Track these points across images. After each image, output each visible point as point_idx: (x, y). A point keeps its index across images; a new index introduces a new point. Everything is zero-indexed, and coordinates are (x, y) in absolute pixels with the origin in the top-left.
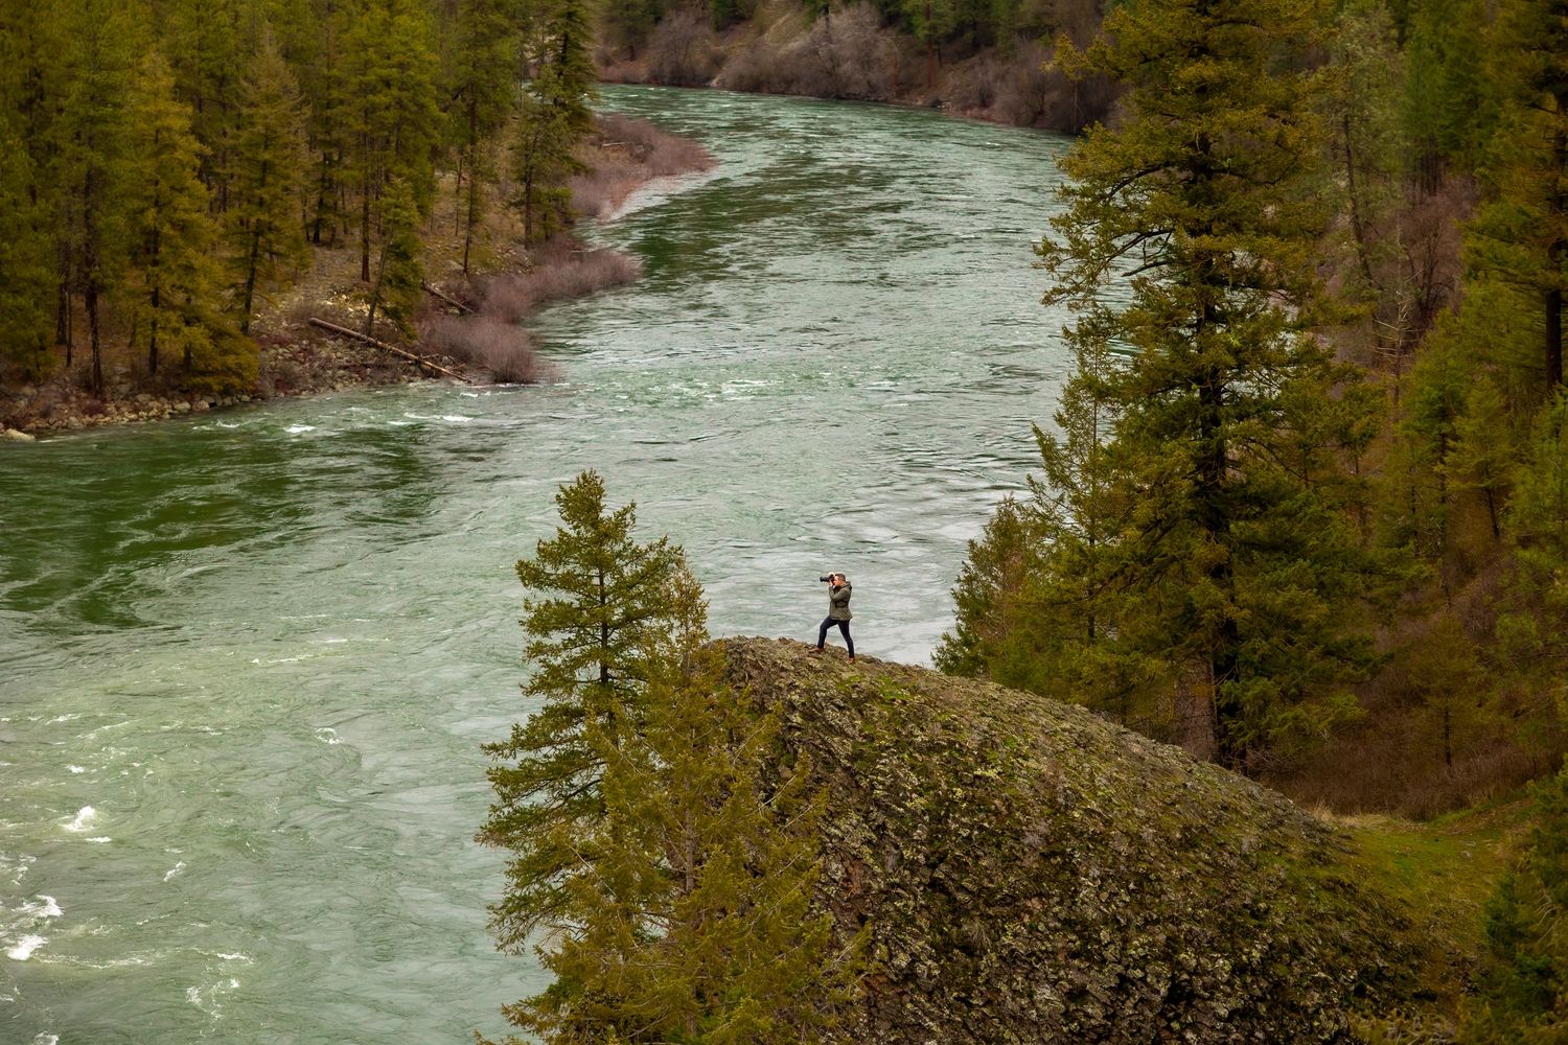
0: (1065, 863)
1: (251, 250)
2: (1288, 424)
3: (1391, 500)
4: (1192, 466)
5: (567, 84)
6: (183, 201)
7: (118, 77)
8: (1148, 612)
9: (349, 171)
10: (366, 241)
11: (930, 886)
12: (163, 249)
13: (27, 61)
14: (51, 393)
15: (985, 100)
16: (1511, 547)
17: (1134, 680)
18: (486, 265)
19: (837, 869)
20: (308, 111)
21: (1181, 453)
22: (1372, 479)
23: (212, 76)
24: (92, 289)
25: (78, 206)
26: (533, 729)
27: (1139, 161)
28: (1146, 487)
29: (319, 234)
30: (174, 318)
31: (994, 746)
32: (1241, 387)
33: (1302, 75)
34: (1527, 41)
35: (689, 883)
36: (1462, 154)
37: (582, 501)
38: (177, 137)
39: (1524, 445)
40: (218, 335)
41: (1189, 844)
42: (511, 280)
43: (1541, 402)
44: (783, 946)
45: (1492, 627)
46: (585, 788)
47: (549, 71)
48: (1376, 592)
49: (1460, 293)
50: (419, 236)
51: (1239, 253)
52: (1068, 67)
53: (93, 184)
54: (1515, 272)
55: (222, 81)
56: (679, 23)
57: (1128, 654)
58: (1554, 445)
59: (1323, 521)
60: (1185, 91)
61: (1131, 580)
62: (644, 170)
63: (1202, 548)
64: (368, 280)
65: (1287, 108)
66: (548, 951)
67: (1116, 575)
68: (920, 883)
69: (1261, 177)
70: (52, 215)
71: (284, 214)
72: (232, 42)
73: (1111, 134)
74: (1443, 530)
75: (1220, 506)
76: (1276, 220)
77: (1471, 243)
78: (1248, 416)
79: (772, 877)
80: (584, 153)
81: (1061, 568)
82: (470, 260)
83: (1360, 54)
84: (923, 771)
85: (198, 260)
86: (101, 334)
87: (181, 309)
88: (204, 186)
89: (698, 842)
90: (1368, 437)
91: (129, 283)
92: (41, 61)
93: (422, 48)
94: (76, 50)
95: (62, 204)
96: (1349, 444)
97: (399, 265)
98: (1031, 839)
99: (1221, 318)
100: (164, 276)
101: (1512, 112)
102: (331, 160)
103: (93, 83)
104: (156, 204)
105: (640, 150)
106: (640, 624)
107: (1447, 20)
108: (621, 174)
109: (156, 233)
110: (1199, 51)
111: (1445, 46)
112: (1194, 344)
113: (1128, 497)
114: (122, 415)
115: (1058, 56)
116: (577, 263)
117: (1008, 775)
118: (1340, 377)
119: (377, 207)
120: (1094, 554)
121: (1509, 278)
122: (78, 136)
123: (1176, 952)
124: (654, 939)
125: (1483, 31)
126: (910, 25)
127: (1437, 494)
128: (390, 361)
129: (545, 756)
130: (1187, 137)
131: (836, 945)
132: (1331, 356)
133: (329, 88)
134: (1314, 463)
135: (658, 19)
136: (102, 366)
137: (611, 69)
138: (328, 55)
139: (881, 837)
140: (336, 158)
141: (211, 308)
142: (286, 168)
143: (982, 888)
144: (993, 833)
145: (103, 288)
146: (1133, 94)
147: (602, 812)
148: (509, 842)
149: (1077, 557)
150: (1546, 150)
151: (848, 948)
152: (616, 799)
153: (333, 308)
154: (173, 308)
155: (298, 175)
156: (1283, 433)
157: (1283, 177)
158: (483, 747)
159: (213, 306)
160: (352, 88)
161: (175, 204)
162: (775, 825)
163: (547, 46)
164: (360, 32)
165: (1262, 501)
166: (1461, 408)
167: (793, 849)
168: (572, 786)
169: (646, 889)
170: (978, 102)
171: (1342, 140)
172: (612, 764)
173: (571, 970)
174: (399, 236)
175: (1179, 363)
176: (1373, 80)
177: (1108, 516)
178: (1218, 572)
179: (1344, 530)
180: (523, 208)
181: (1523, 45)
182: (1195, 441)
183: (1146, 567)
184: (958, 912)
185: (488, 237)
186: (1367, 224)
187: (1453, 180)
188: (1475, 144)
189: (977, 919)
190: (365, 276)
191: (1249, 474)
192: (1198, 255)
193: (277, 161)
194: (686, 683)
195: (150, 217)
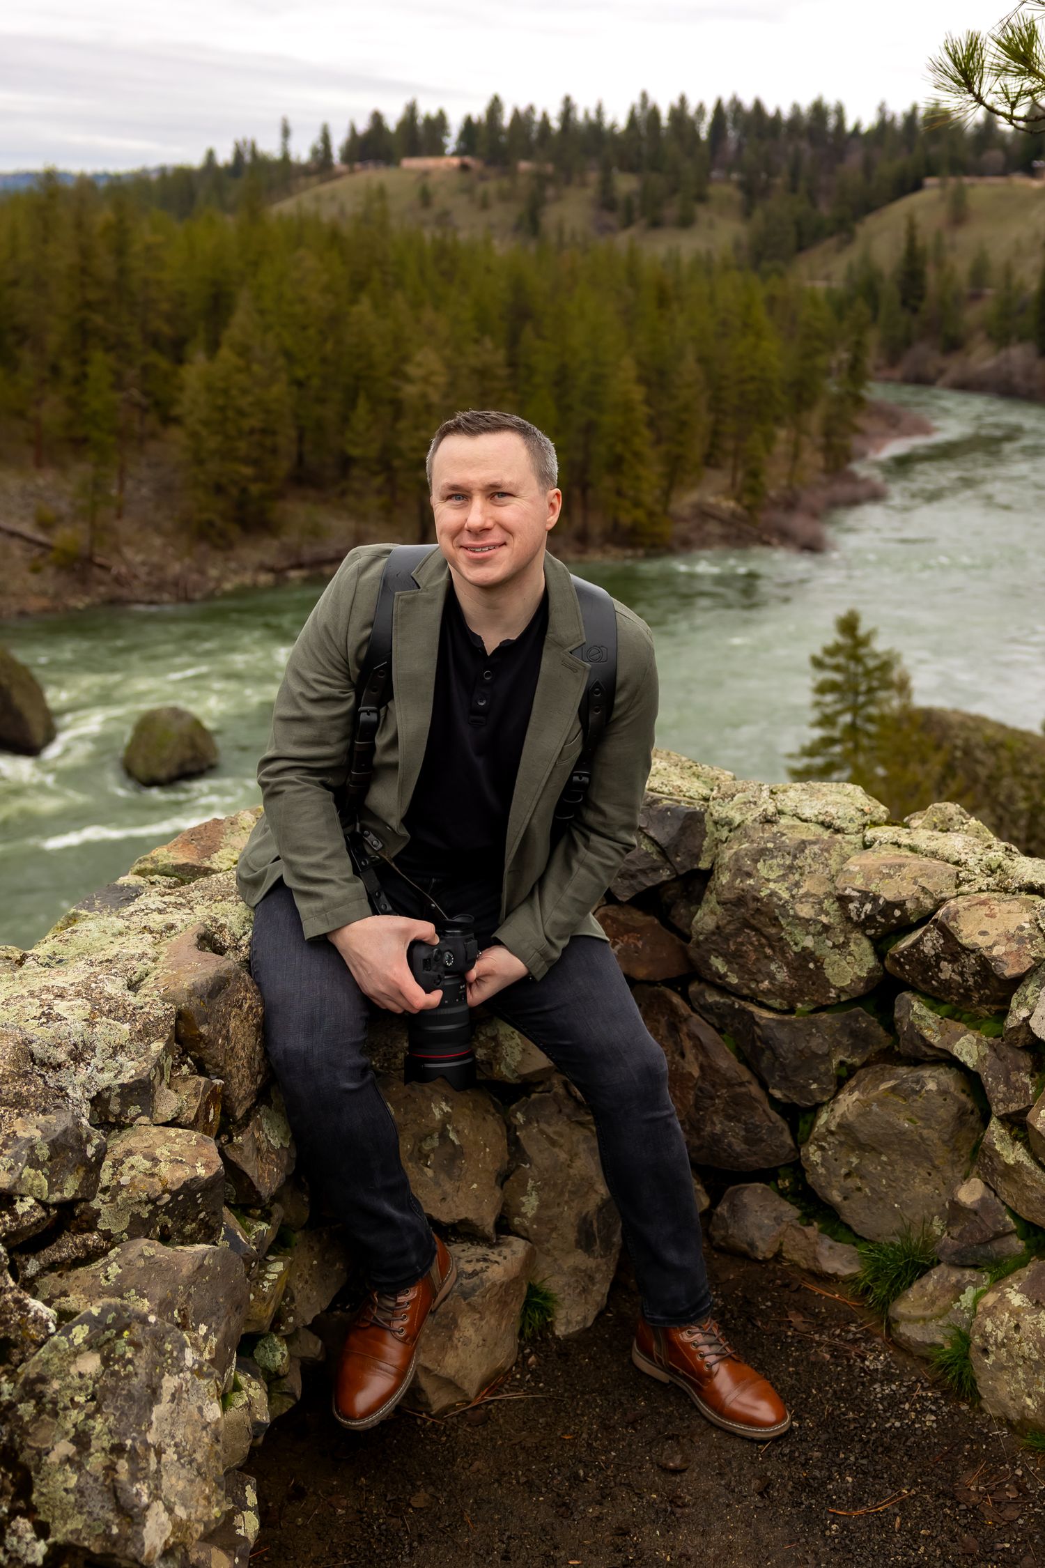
1: (672, 468)
5: (854, 382)
6: (638, 439)
7: (608, 370)
9: (729, 427)
10: (735, 466)
12: (625, 466)
13: (559, 358)
18: (801, 483)
20: (709, 393)
23: (657, 370)
24: (585, 485)
26: (813, 747)
29: (711, 460)
30: (628, 504)
37: (849, 625)
38: (637, 405)
40: (651, 514)
42: (815, 493)
47: (845, 374)
50: (765, 465)
53: (590, 429)
55: (663, 373)
56: (922, 349)
62: (895, 430)
64: (735, 488)
71: (692, 448)
72: (670, 352)
80: (861, 421)
82: (793, 480)
85: (643, 472)
86: (588, 510)
87: (632, 499)
88: (650, 432)
91: (605, 483)
92: (567, 359)
93: (774, 360)
94: (586, 354)
97: (753, 481)
100: (624, 480)
102: (719, 420)
103: (594, 373)
104: (623, 441)
105: (893, 421)
106: (876, 694)
108: (881, 434)
109: (622, 457)
114: (597, 555)
116: (851, 485)
119: (743, 447)
122: (584, 401)
128: (744, 534)
133: (721, 380)
135: (910, 346)
137: (880, 373)
138: (722, 362)
140: (722, 419)
142: (694, 424)
153: (715, 503)
154: (628, 498)
155: (701, 428)
159: (649, 498)
160: (734, 380)
161: (633, 441)
164: (740, 349)
174: (754, 464)
180: (825, 451)
185: (804, 467)
190: (734, 485)
193: (690, 420)
194: (899, 730)
195: (619, 448)
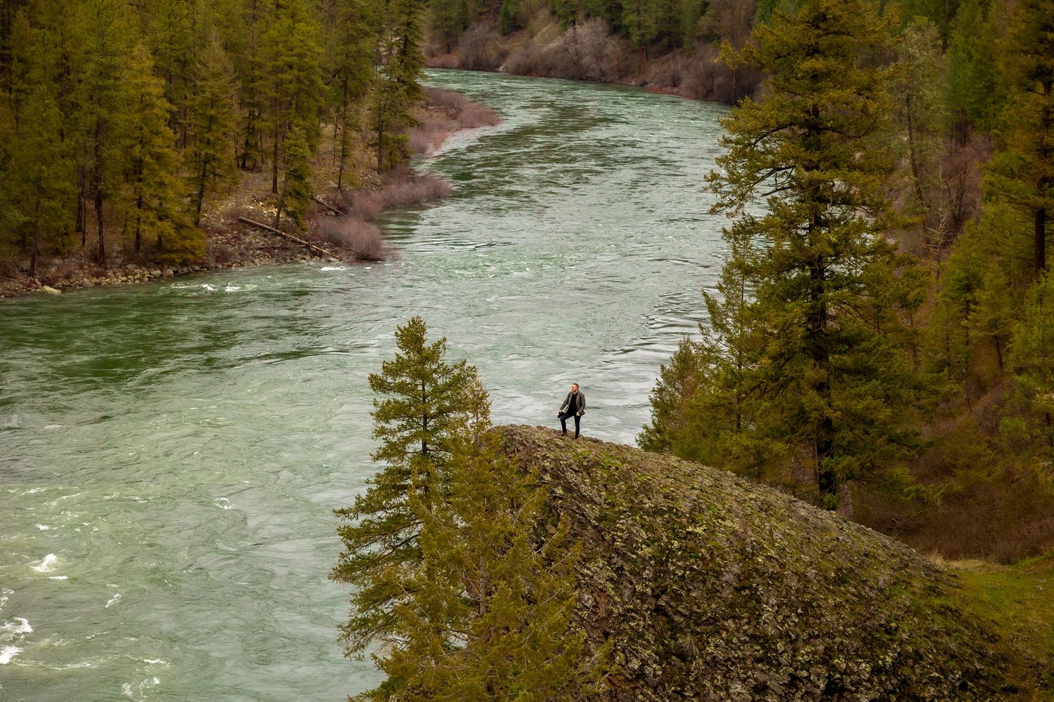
0: (751, 595)
1: (201, 173)
2: (867, 292)
3: (933, 342)
4: (805, 319)
5: (406, 68)
6: (158, 141)
7: (117, 60)
8: (775, 412)
9: (266, 122)
10: (275, 168)
11: (655, 610)
12: (145, 171)
13: (59, 49)
14: (72, 263)
15: (675, 82)
16: (1010, 374)
17: (766, 456)
18: (352, 184)
19: (588, 599)
20: (239, 84)
21: (798, 310)
22: (921, 329)
23: (178, 60)
24: (99, 196)
25: (91, 143)
26: (370, 498)
27: (773, 122)
28: (775, 332)
29: (245, 162)
30: (151, 215)
31: (701, 510)
32: (838, 268)
33: (880, 68)
34: (1025, 48)
35: (482, 609)
36: (983, 121)
37: (412, 336)
38: (155, 99)
39: (1019, 309)
40: (179, 227)
41: (841, 580)
42: (368, 194)
43: (1031, 281)
44: (549, 654)
45: (997, 425)
46: (408, 540)
47: (395, 60)
48: (922, 402)
49: (980, 210)
50: (310, 165)
51: (837, 182)
52: (728, 60)
53: (101, 128)
54: (1015, 197)
55: (184, 64)
56: (479, 30)
57: (762, 439)
58: (1039, 308)
59: (889, 355)
60: (803, 77)
61: (764, 392)
62: (455, 124)
63: (811, 371)
64: (276, 193)
65: (869, 89)
66: (381, 658)
67: (755, 388)
68: (648, 609)
69: (852, 133)
70: (74, 148)
71: (223, 149)
72: (191, 38)
73: (756, 104)
74: (967, 362)
75: (822, 345)
76: (862, 161)
77: (987, 178)
78: (841, 287)
79: (542, 604)
80: (416, 113)
81: (720, 383)
82: (342, 181)
83: (918, 55)
84: (650, 528)
85: (168, 179)
86: (104, 226)
87: (156, 210)
88: (172, 131)
89: (489, 579)
90: (918, 301)
91: (123, 193)
92: (68, 49)
93: (313, 44)
94: (91, 42)
95: (81, 141)
96: (907, 306)
97: (297, 183)
98: (727, 577)
99: (825, 224)
100: (145, 189)
101: (1015, 94)
102: (253, 115)
103: (102, 64)
104: (141, 142)
105: (452, 111)
106: (448, 416)
107: (974, 35)
108: (441, 127)
109: (141, 161)
110: (813, 51)
111: (972, 51)
112: (807, 240)
113: (764, 338)
114: (117, 277)
115: (722, 54)
116: (411, 184)
117: (711, 532)
118: (901, 263)
119: (282, 145)
120: (741, 375)
121: (1011, 201)
122: (91, 98)
123: (831, 658)
124: (457, 649)
125: (997, 41)
126: (628, 33)
127: (963, 339)
128: (290, 245)
129: (379, 518)
130: (805, 107)
131: (587, 653)
132: (896, 249)
133: (253, 69)
134: (883, 318)
135: (465, 28)
136: (105, 246)
137: (435, 59)
138: (253, 48)
139: (620, 576)
140: (257, 114)
141: (175, 209)
142: (224, 120)
143: (692, 613)
144: (700, 573)
145: (106, 196)
146: (771, 79)
147: (420, 558)
148: (353, 579)
149: (730, 377)
150: (1037, 119)
151: (596, 655)
152: (430, 549)
153: (254, 210)
154: (151, 209)
155: (232, 125)
156: (865, 298)
157: (866, 134)
158: (334, 511)
159: (177, 208)
160: (268, 69)
161: (153, 142)
162: (544, 567)
163: (394, 44)
164: (273, 33)
165: (850, 342)
166: (979, 284)
167: (557, 583)
168: (398, 539)
169: (451, 613)
170: (671, 83)
171: (905, 110)
172: (427, 523)
173: (398, 671)
174: (297, 164)
175: (797, 253)
176: (926, 72)
177: (750, 350)
178: (821, 387)
179: (902, 362)
180: (377, 148)
181: (1023, 51)
182: (807, 303)
183: (775, 383)
184: (675, 629)
185: (354, 167)
186: (921, 165)
187: (977, 137)
188: (991, 114)
189: (689, 635)
190: (275, 190)
191: (841, 324)
192: (811, 183)
193: (219, 116)
194: (476, 454)
195: (137, 151)
